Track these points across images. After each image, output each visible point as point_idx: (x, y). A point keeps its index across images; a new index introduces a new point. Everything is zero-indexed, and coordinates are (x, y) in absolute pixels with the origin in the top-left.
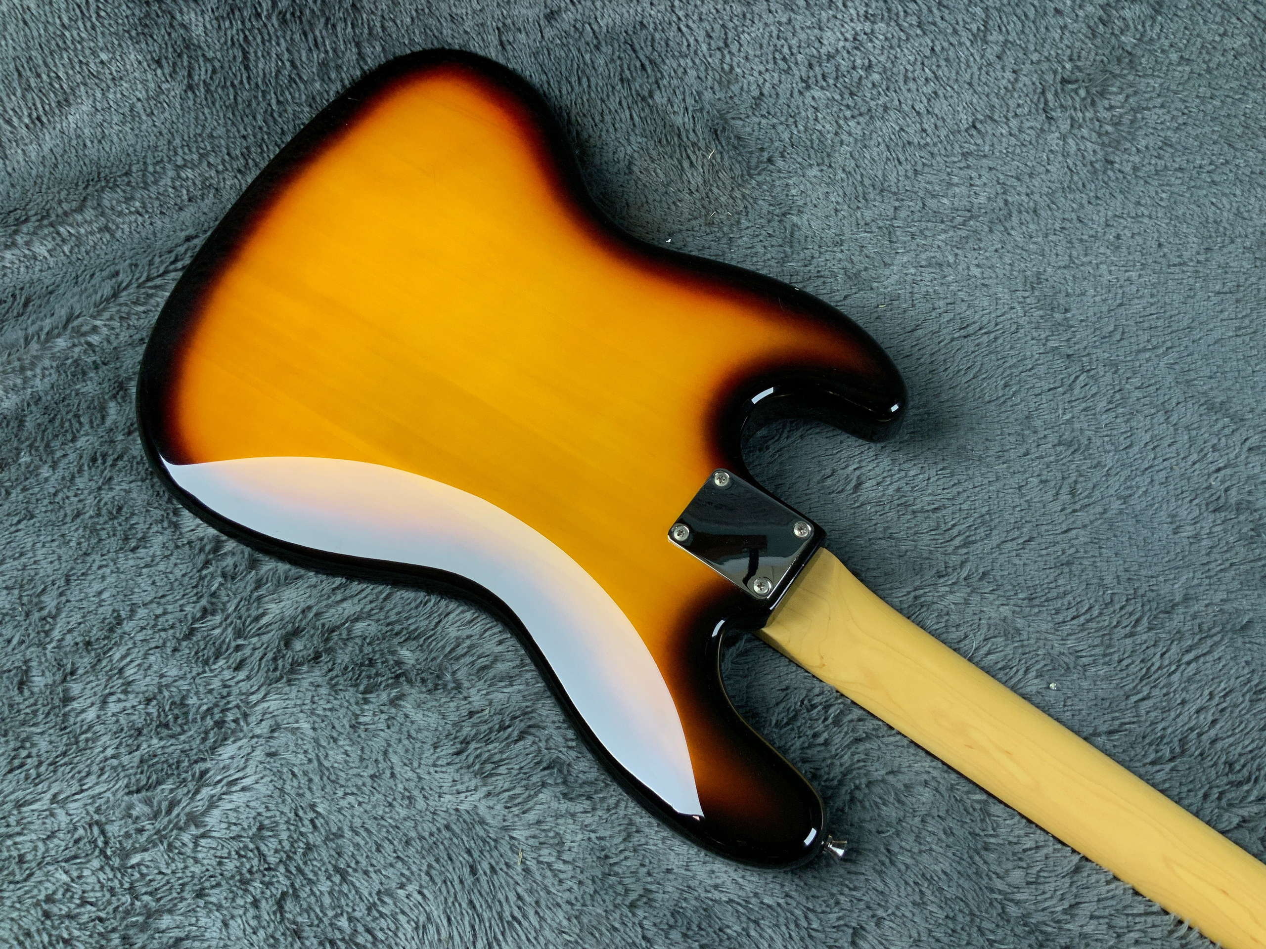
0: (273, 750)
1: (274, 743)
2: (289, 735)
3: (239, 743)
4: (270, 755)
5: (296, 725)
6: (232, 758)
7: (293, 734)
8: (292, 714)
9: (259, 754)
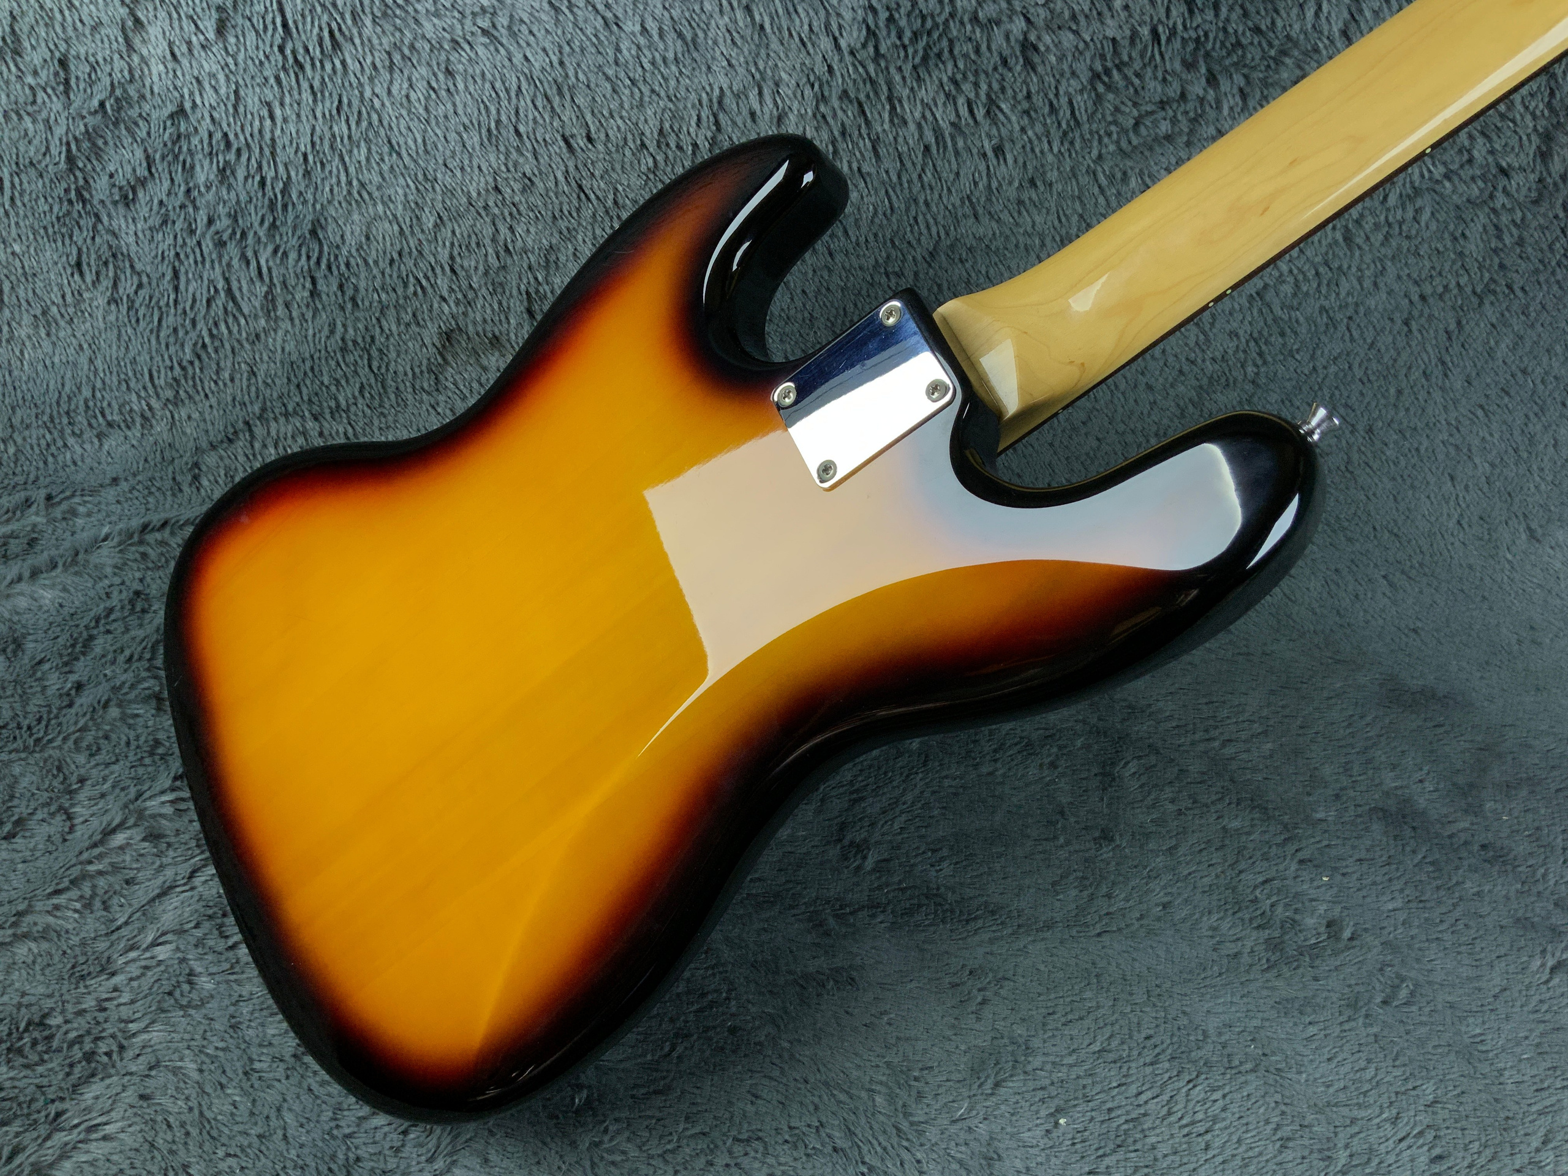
0: (148, 1091)
1: (150, 1082)
2: (170, 1076)
3: (108, 1081)
4: (142, 1097)
5: (179, 1064)
6: (97, 1098)
7: (175, 1074)
8: (176, 1050)
9: (130, 1096)
